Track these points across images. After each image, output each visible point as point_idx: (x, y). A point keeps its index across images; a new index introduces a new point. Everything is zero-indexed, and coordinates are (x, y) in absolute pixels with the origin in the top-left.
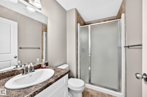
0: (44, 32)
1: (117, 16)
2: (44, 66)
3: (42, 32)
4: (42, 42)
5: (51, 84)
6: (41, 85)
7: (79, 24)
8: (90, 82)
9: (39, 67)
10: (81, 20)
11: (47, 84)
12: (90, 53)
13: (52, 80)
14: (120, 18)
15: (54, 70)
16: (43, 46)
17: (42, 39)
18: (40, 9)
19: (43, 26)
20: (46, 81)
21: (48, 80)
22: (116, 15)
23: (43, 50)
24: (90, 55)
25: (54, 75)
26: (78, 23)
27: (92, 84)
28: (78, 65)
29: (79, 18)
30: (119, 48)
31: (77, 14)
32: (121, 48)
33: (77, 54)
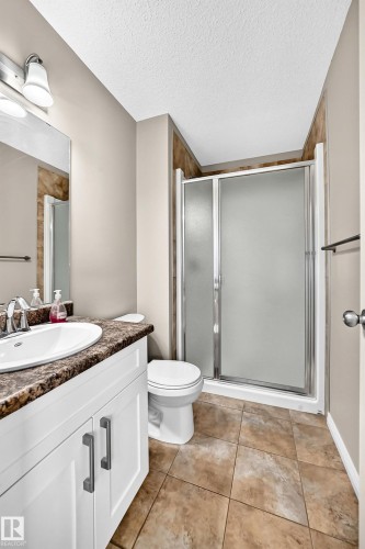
0: (47, 197)
1: (304, 151)
2: (60, 315)
3: (40, 196)
4: (40, 237)
5: (98, 361)
6: (67, 361)
7: (179, 171)
8: (217, 374)
9: (44, 317)
10: (187, 158)
11: (87, 361)
12: (216, 275)
13: (102, 350)
14: (312, 157)
15: (99, 325)
16: (41, 249)
17: (40, 224)
18: (45, 111)
19: (41, 174)
20: (80, 352)
21: (87, 349)
22: (301, 147)
23: (42, 267)
24: (216, 286)
25: (102, 337)
26: (175, 167)
27: (223, 379)
28: (175, 315)
29: (182, 152)
30: (307, 253)
31: (175, 135)
32: (314, 253)
33: (175, 278)
